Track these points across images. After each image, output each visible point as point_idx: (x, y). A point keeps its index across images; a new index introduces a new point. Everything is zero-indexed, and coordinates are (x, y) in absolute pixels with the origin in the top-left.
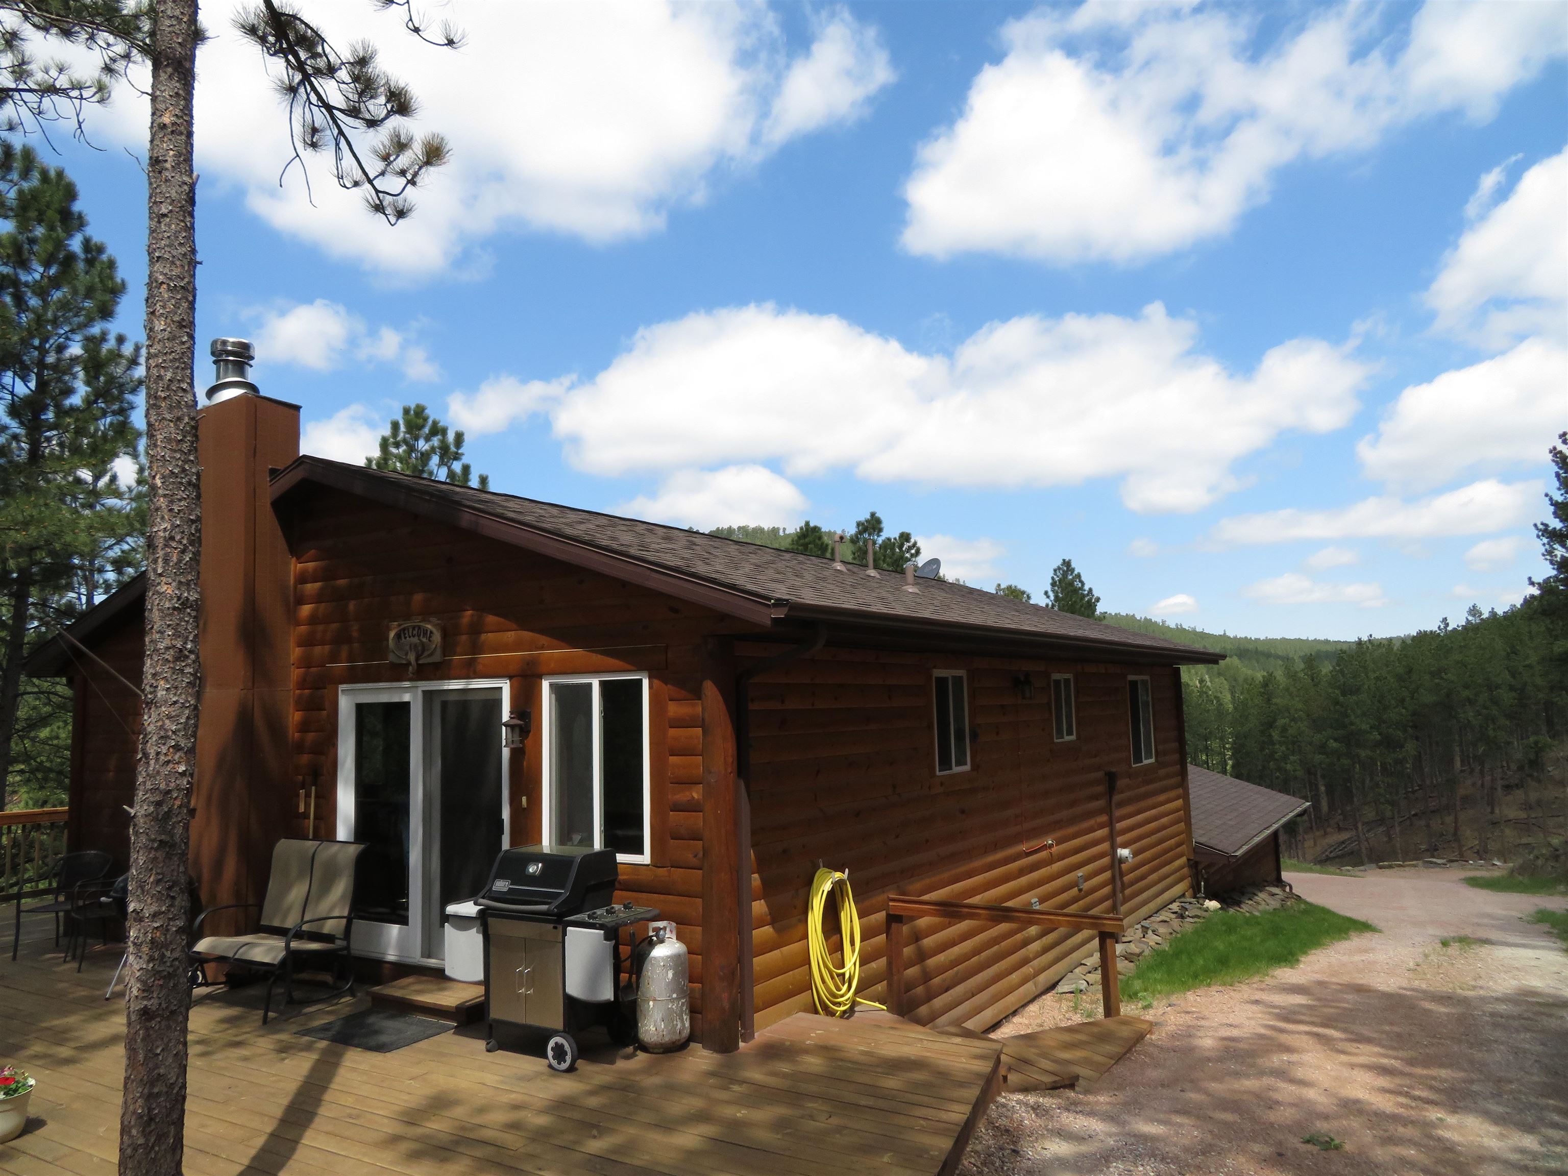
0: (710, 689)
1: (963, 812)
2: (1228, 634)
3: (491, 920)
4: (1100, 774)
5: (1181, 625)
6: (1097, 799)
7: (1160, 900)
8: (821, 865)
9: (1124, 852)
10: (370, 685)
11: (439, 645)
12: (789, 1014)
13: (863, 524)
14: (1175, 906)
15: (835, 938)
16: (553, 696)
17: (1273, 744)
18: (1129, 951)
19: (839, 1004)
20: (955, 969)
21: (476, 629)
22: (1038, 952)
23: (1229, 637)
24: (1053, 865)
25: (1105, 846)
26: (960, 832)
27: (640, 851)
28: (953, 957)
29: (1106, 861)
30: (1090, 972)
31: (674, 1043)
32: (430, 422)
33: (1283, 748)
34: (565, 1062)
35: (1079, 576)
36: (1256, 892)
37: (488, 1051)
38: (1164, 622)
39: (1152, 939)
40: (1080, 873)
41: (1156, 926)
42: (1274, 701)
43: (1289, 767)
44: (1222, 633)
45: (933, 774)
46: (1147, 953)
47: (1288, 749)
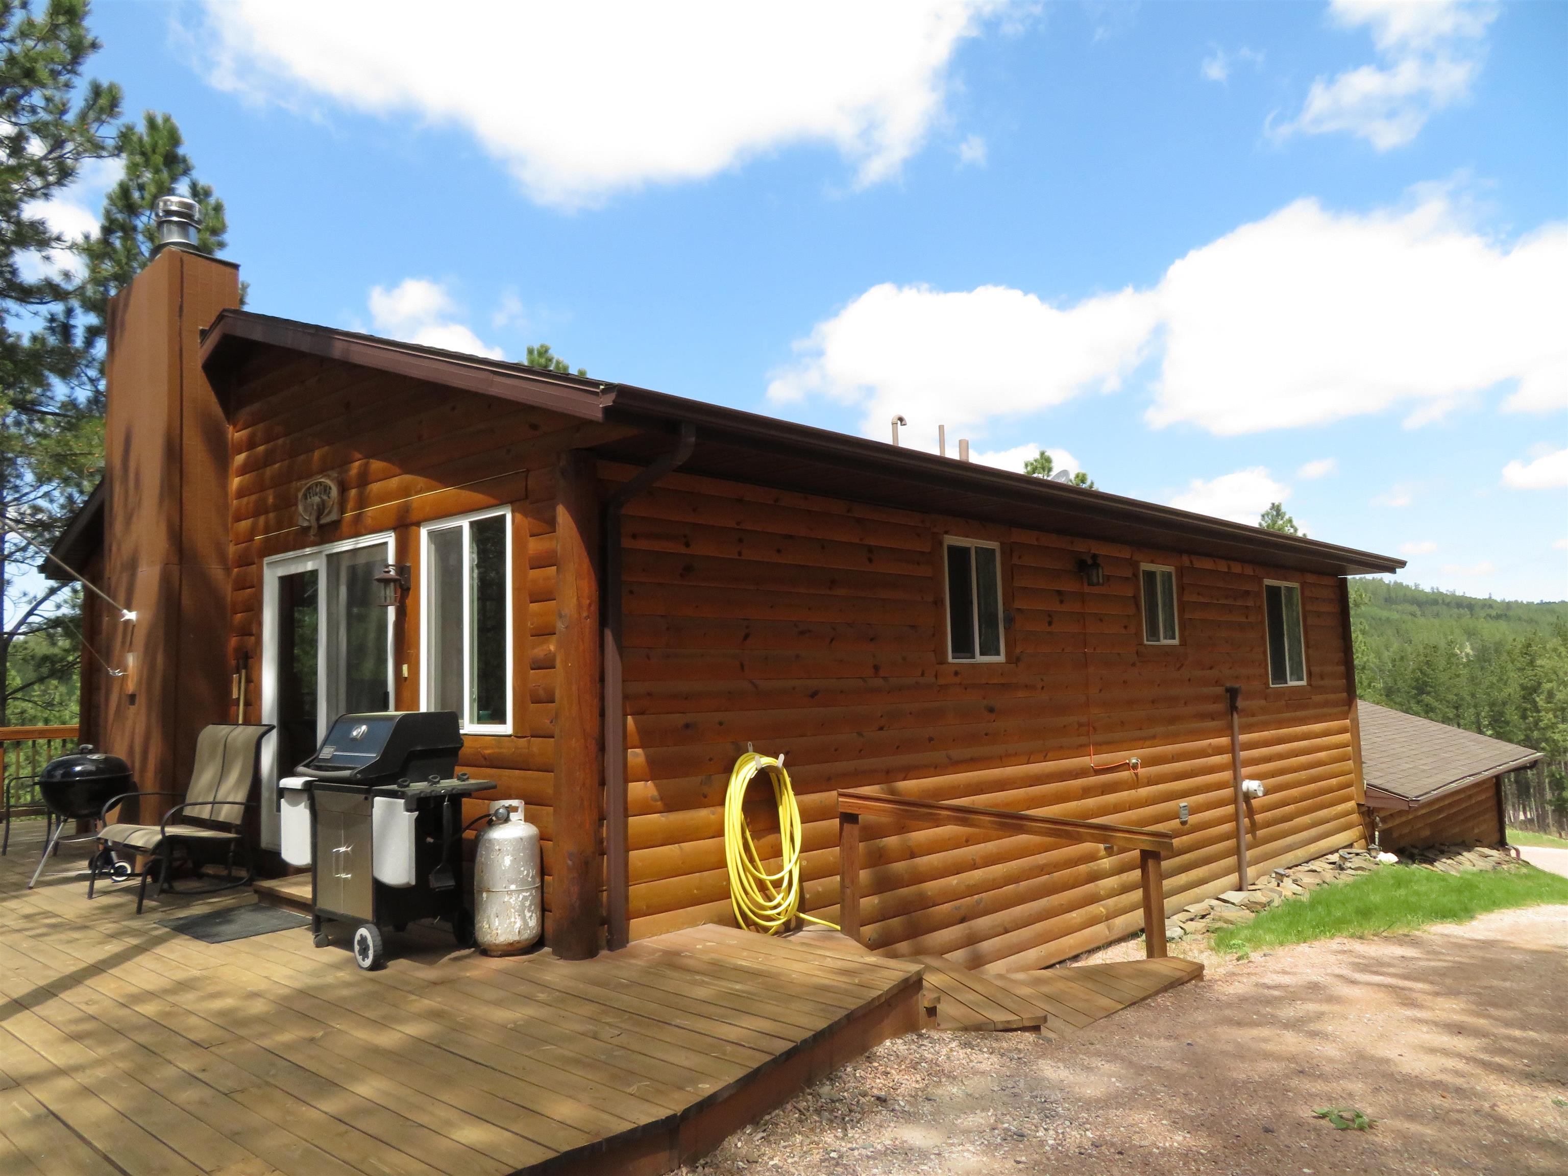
0: (563, 515)
1: (991, 710)
2: (1494, 597)
3: (317, 793)
4: (1219, 690)
5: (1438, 589)
6: (1213, 719)
7: (1313, 848)
8: (751, 748)
9: (1250, 785)
10: (291, 554)
11: (336, 501)
12: (693, 923)
13: (1032, 464)
14: (1335, 858)
15: (770, 838)
16: (433, 547)
17: (1538, 711)
18: (1252, 899)
19: (769, 918)
20: (976, 896)
21: (364, 480)
22: (1113, 889)
23: (1496, 601)
24: (1139, 790)
25: (1227, 775)
26: (986, 734)
27: (502, 720)
28: (972, 882)
29: (1227, 792)
30: (1192, 920)
31: (511, 944)
32: (554, 361)
33: (1551, 715)
34: (368, 958)
35: (1290, 521)
36: (1460, 851)
37: (318, 945)
38: (1417, 586)
39: (1289, 888)
40: (1183, 803)
41: (1301, 876)
42: (1539, 662)
43: (1556, 737)
44: (1487, 597)
45: (943, 661)
46: (1276, 904)
47: (1556, 717)
